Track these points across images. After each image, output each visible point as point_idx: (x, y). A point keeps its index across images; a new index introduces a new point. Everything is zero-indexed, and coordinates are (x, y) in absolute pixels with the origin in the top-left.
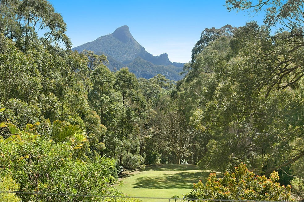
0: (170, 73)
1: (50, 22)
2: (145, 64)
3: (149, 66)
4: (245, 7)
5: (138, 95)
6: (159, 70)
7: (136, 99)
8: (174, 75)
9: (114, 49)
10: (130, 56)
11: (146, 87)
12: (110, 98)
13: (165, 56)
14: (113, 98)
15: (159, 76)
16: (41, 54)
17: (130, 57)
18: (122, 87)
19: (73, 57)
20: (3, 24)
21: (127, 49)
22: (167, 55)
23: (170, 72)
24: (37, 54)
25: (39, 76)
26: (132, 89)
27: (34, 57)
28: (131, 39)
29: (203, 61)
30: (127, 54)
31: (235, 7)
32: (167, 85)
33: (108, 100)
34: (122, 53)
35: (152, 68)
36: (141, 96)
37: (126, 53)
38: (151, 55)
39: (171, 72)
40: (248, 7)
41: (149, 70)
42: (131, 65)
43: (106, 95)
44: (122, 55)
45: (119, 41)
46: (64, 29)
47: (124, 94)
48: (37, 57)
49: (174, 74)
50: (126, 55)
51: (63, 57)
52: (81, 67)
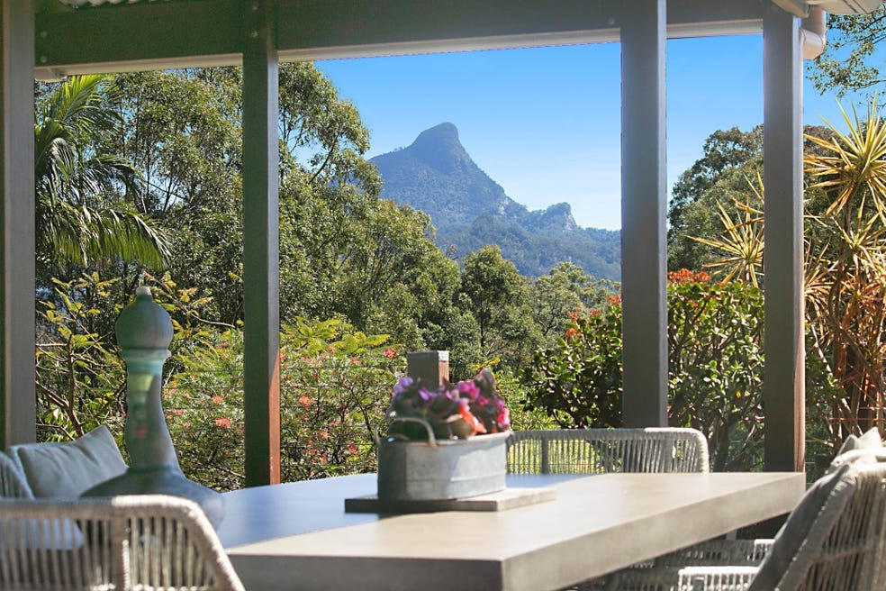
0: (579, 261)
1: (330, 126)
2: (504, 235)
3: (516, 241)
4: (863, 83)
5: (522, 322)
6: (545, 250)
7: (515, 334)
8: (590, 266)
9: (414, 191)
10: (460, 212)
11: (540, 298)
12: (447, 333)
13: (562, 209)
14: (454, 331)
15: (565, 267)
16: (307, 210)
17: (461, 215)
18: (478, 300)
19: (388, 217)
20: (223, 135)
21: (452, 192)
22: (569, 206)
23: (578, 258)
24: (299, 211)
25: (305, 268)
26: (507, 307)
27: (291, 217)
28: (462, 162)
29: (708, 223)
30: (451, 206)
31: (837, 81)
32: (589, 292)
33: (441, 338)
34: (437, 202)
35: (527, 245)
36: (528, 322)
37: (448, 202)
38: (523, 209)
39: (580, 257)
40: (869, 81)
41: (516, 251)
42: (465, 240)
43: (436, 324)
44: (439, 210)
45: (429, 169)
46: (364, 143)
47: (483, 318)
48: (297, 217)
49: (588, 262)
50: (450, 209)
51: (364, 217)
52: (410, 243)
